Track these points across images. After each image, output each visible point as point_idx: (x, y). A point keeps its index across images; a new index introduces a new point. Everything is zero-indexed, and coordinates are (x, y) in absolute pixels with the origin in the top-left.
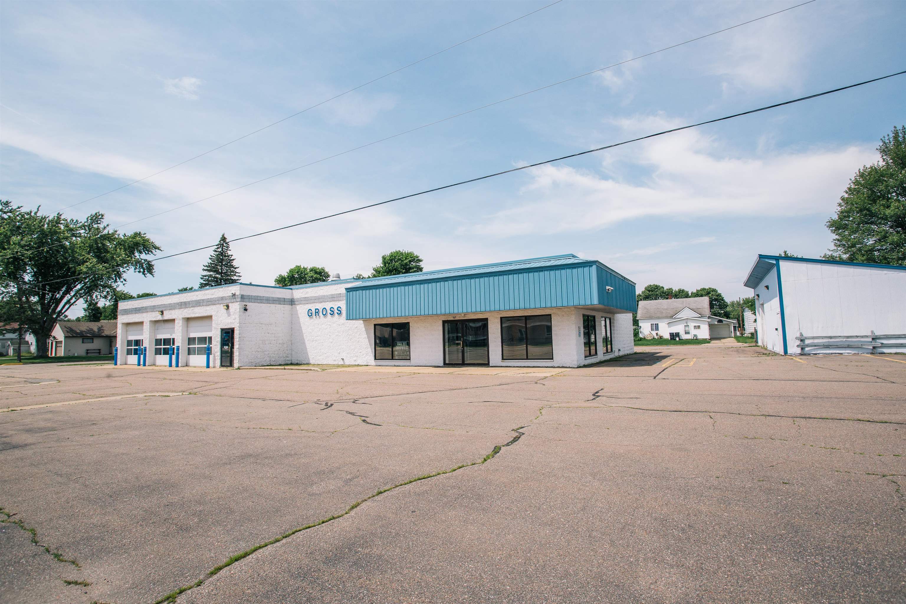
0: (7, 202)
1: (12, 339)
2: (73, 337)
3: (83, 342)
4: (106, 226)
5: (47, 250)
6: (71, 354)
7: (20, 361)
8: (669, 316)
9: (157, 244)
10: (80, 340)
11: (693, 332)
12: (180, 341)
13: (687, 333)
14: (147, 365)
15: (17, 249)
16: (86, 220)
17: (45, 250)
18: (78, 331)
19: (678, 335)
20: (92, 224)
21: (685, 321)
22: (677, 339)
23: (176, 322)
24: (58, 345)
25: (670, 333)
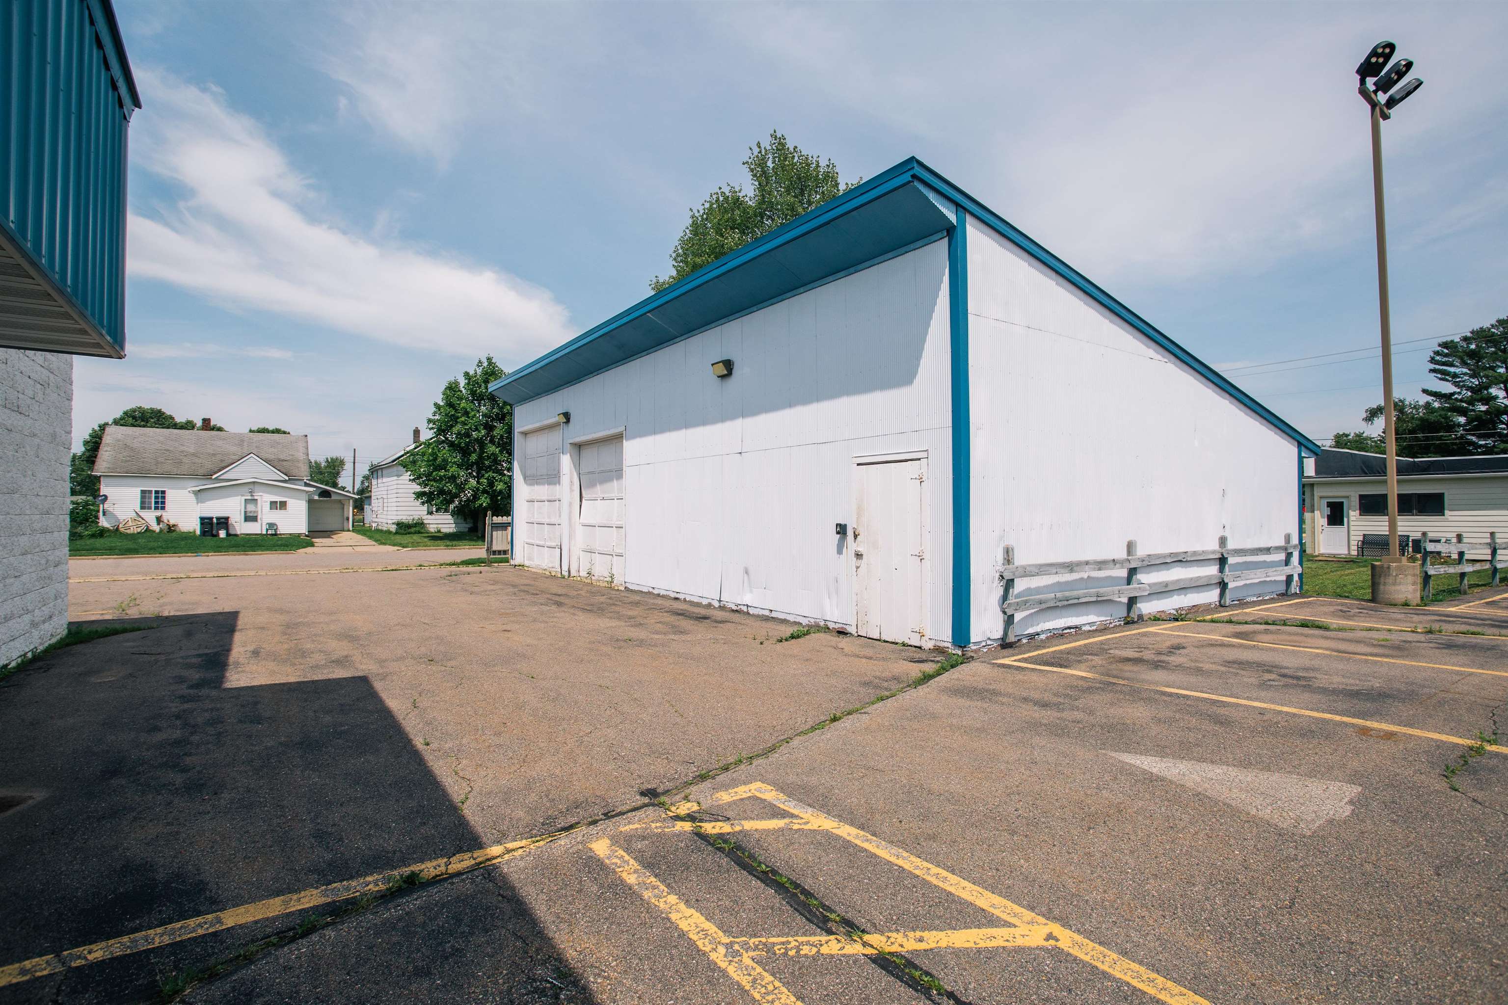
8: (201, 471)
11: (267, 516)
13: (250, 518)
19: (224, 522)
21: (246, 489)
22: (222, 534)
25: (202, 519)
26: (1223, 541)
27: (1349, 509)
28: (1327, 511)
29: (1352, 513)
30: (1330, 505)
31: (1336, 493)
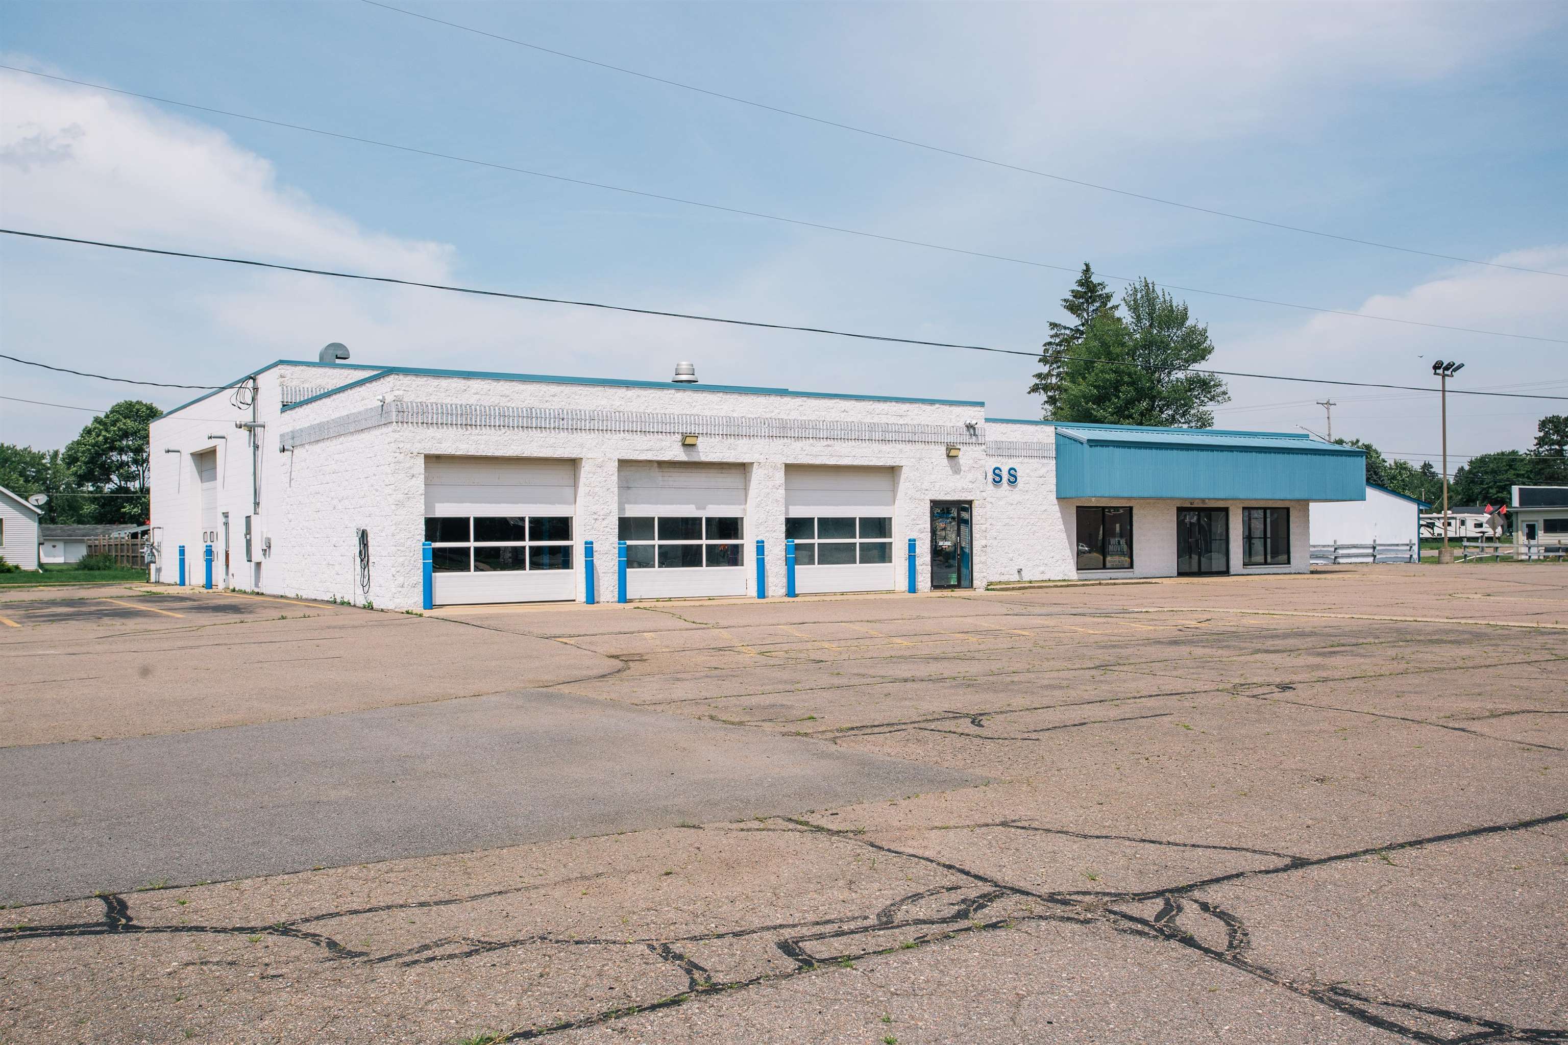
12: (781, 528)
26: (1375, 541)
27: (1538, 530)
28: (1526, 530)
29: (1539, 532)
30: (1528, 526)
31: (1531, 519)
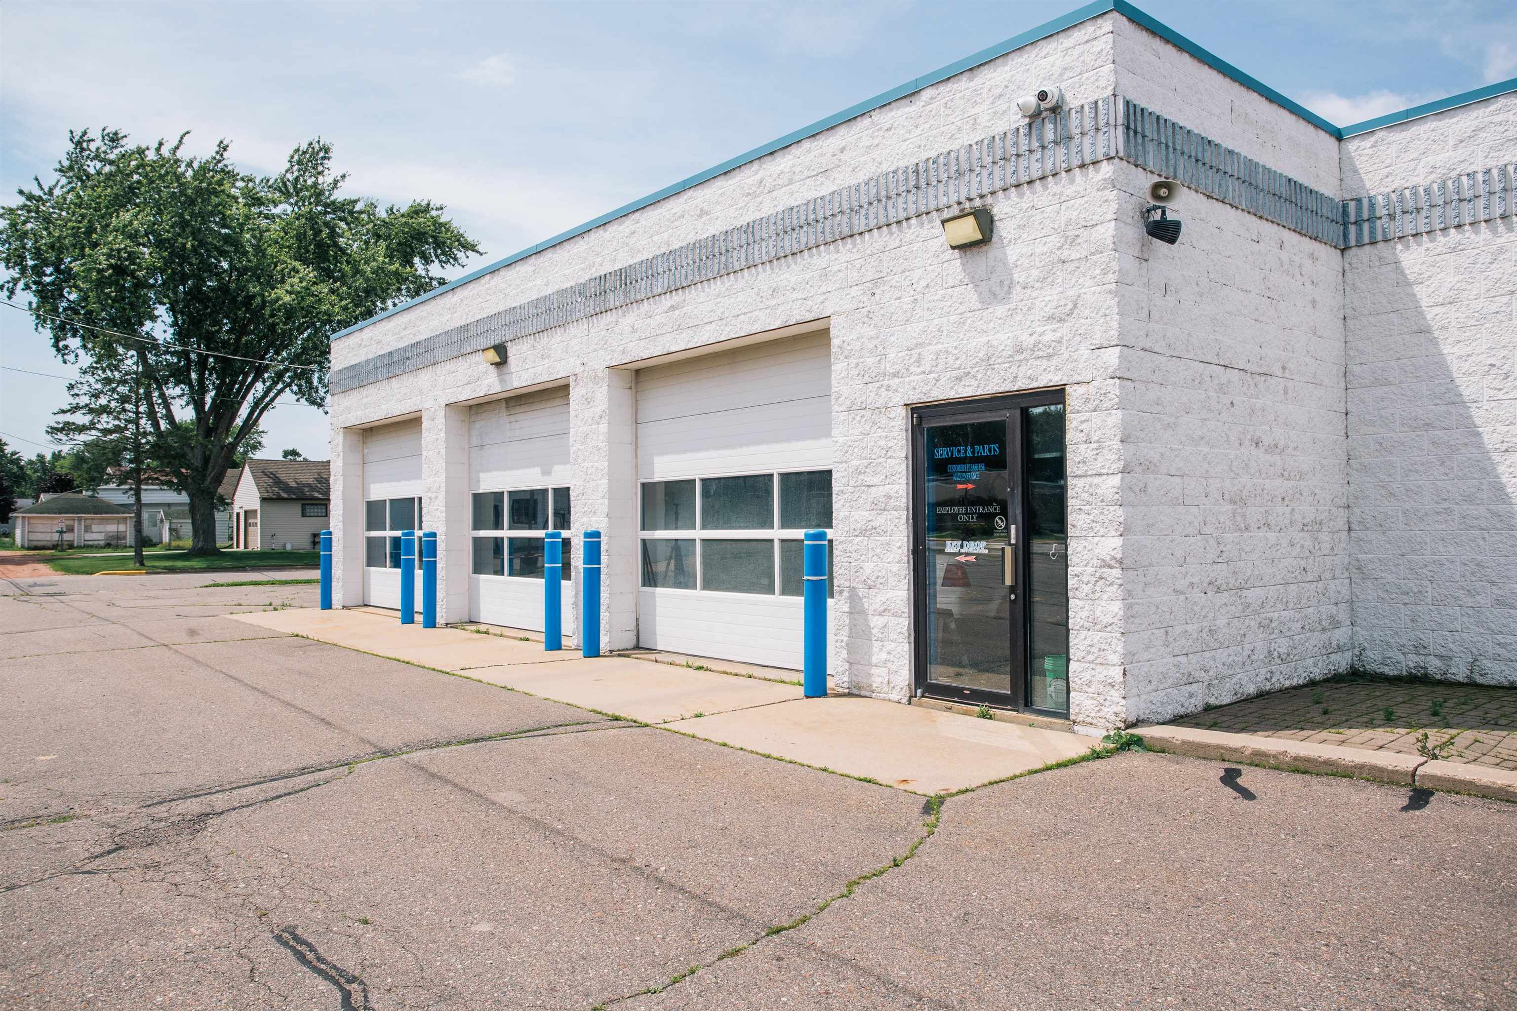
0: (116, 134)
1: (169, 505)
2: (280, 499)
3: (304, 515)
4: (339, 178)
5: (193, 246)
6: (277, 546)
7: (142, 564)
9: (470, 237)
10: (296, 509)
12: (603, 506)
14: (440, 620)
15: (121, 243)
16: (288, 165)
17: (189, 245)
18: (293, 484)
20: (303, 176)
23: (575, 393)
24: (251, 521)
